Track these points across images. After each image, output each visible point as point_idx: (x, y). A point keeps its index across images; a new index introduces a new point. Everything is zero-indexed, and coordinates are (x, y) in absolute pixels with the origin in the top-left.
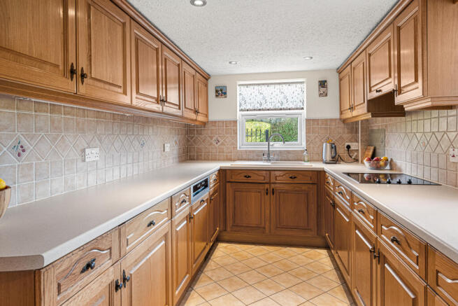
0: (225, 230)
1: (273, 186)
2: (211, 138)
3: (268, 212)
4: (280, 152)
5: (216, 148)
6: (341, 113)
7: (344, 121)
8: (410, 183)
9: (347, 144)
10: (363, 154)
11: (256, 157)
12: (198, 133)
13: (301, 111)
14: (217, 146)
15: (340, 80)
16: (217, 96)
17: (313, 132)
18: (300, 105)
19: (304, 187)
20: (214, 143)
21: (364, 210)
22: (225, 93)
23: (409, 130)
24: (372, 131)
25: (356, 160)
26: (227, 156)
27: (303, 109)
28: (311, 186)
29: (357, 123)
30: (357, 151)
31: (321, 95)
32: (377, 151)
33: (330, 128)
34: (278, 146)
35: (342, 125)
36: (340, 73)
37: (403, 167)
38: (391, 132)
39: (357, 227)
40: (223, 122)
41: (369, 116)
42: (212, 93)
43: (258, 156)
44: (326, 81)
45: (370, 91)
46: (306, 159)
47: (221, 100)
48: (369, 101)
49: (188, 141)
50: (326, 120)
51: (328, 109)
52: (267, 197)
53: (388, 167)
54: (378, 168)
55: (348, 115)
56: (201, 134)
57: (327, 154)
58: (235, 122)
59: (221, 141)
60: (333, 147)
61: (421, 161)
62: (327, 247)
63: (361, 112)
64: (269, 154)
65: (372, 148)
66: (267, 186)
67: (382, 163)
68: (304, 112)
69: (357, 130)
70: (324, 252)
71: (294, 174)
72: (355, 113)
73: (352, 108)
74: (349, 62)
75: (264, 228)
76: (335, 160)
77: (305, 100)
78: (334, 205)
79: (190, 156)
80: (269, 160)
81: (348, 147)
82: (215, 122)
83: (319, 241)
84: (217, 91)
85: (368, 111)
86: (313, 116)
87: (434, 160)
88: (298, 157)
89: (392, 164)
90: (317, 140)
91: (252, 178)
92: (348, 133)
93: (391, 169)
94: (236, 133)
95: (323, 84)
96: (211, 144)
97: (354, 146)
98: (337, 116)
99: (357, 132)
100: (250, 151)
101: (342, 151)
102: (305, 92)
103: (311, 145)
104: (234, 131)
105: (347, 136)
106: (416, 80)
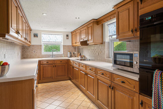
0: (40, 80)
1: (55, 65)
2: (32, 51)
3: (54, 72)
4: (56, 55)
5: (34, 54)
6: (72, 44)
7: (73, 46)
8: (90, 60)
9: (73, 52)
10: (77, 54)
11: (48, 57)
12: (27, 49)
13: (61, 43)
14: (34, 53)
15: (72, 35)
16: (34, 37)
17: (65, 49)
18: (61, 41)
19: (64, 64)
20: (33, 52)
21: (83, 66)
22: (37, 36)
23: (89, 49)
24: (80, 49)
25: (76, 56)
26: (38, 56)
27: (62, 42)
28: (66, 64)
29: (76, 47)
30: (76, 54)
31: (67, 39)
32: (81, 54)
33: (69, 48)
34: (55, 53)
35: (72, 47)
36: (72, 33)
37: (87, 57)
38: (84, 49)
39: (80, 70)
40: (37, 45)
41: (81, 45)
42: (32, 36)
43: (49, 56)
44: (68, 35)
45: (81, 39)
46: (63, 57)
47: (36, 38)
48: (81, 42)
49: (23, 52)
50: (68, 46)
51: (69, 43)
52: (54, 68)
53: (84, 58)
54: (82, 58)
55: (75, 44)
56: (28, 49)
57: (69, 55)
58: (41, 45)
59: (36, 52)
60: (71, 53)
61: (91, 56)
62: (70, 79)
63: (79, 44)
64: (52, 55)
65: (80, 53)
66: (54, 65)
67: (83, 57)
68: (62, 43)
69: (76, 48)
70: (69, 81)
71: (61, 61)
72: (77, 44)
73: (76, 43)
74: (75, 31)
75: (53, 77)
76: (71, 56)
77: (63, 40)
78: (73, 67)
79: (24, 57)
80: (52, 57)
81: (74, 53)
82: (34, 45)
83: (68, 78)
84: (34, 35)
85: (80, 44)
86: (65, 45)
87: (94, 55)
88: (61, 56)
89: (84, 57)
90: (66, 51)
91: (49, 63)
92: (74, 49)
93: (85, 58)
94: (41, 49)
95: (67, 36)
96: (32, 53)
97: (75, 53)
98: (71, 45)
99: (76, 49)
100: (46, 55)
101: (72, 54)
102: (63, 37)
103: (64, 53)
104: (41, 48)
105: (73, 50)
106: (92, 39)
